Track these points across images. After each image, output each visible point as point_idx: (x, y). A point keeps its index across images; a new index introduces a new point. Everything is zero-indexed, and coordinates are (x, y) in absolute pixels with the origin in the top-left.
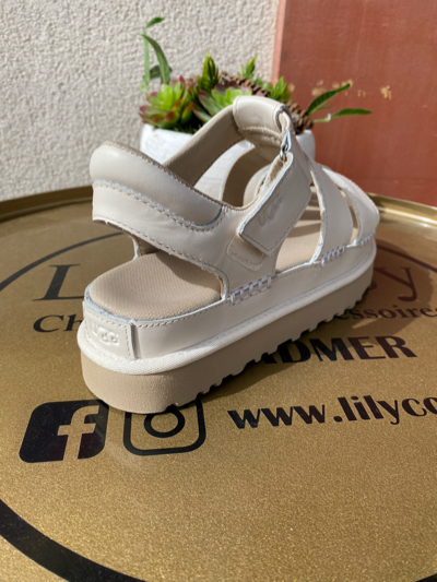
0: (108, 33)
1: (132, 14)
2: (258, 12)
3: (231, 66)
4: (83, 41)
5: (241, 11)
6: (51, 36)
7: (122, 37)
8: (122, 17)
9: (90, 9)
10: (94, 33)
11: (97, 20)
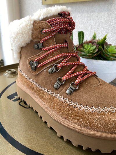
0: (103, 27)
1: (109, 23)
4: (97, 29)
6: (91, 27)
8: (107, 23)
9: (100, 22)
10: (100, 27)
11: (101, 24)
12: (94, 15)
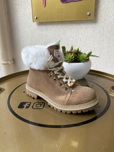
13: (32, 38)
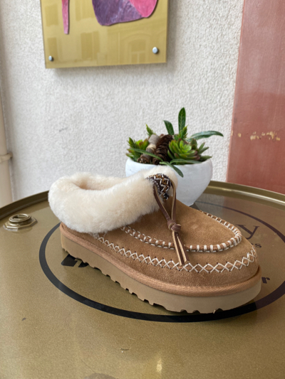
2: (228, 101)
3: (214, 125)
5: (219, 101)
6: (143, 113)
7: (169, 113)
8: (169, 105)
9: (158, 102)
10: (158, 112)
11: (160, 107)
12: (146, 90)
13: (47, 106)
